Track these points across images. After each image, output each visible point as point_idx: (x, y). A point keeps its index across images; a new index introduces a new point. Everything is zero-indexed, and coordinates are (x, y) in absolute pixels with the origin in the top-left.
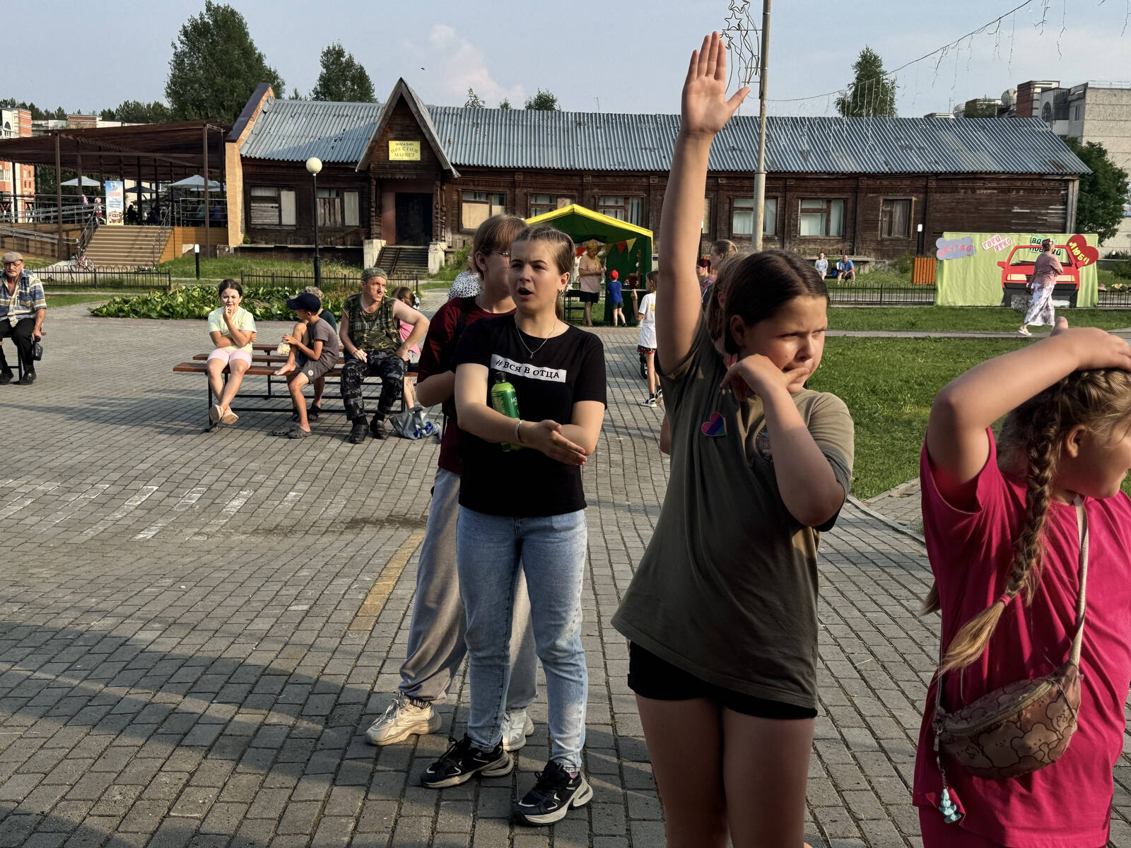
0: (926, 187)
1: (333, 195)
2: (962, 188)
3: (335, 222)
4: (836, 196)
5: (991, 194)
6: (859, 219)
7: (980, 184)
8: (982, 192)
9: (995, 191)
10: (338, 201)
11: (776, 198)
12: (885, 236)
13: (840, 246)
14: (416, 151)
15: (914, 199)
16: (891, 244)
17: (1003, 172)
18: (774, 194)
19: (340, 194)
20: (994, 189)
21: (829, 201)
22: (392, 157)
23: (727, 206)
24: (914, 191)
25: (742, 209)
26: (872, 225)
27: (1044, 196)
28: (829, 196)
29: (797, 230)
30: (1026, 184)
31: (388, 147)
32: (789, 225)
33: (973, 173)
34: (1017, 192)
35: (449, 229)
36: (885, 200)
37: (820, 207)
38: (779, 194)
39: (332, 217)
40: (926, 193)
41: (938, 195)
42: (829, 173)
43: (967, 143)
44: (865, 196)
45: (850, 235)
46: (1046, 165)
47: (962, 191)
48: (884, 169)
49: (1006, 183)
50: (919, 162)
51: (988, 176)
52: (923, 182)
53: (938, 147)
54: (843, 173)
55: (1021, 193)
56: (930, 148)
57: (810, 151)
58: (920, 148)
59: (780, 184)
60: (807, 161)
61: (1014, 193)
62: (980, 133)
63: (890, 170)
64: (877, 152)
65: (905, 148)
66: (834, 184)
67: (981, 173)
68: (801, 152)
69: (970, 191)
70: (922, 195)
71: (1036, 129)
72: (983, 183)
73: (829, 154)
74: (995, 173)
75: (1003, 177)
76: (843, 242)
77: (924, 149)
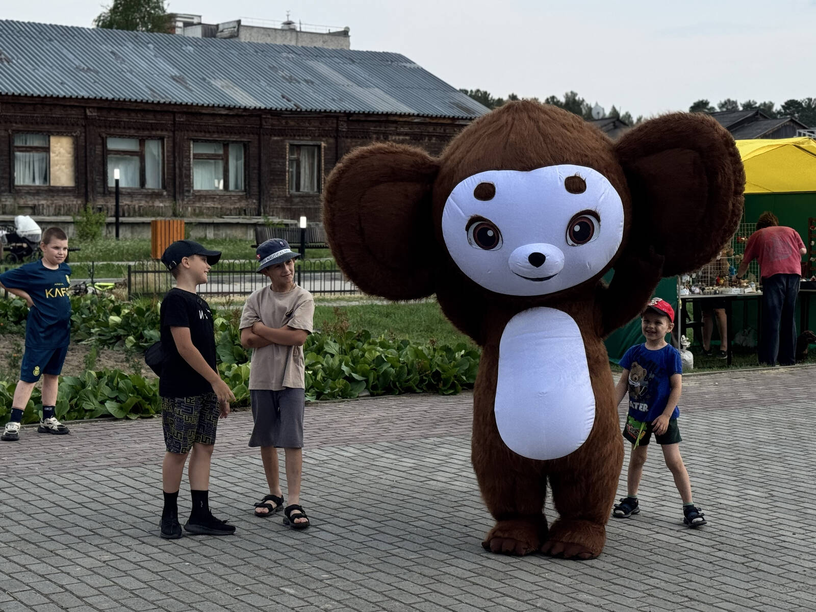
0: (337, 130)
2: (375, 133)
4: (234, 138)
5: (403, 141)
6: (265, 169)
7: (392, 128)
8: (394, 138)
9: (407, 138)
11: (161, 139)
12: (293, 192)
13: (243, 204)
15: (323, 144)
16: (301, 202)
17: (418, 115)
18: (159, 133)
20: (406, 134)
21: (226, 145)
23: (99, 148)
24: (324, 135)
25: (118, 152)
26: (278, 177)
28: (227, 137)
29: (190, 184)
30: (440, 130)
32: (181, 176)
33: (387, 115)
34: (430, 140)
36: (291, 145)
37: (213, 152)
38: (164, 133)
40: (336, 138)
41: (349, 140)
42: (229, 108)
43: (349, 77)
44: (270, 139)
45: (255, 189)
46: (452, 108)
47: (375, 136)
48: (290, 106)
49: (419, 129)
50: (321, 98)
51: (401, 119)
52: (333, 123)
53: (324, 80)
54: (245, 109)
55: (434, 140)
56: (317, 82)
57: (183, 78)
58: (307, 81)
59: (167, 120)
60: (191, 90)
61: (426, 140)
62: (353, 67)
63: (298, 108)
64: (263, 84)
65: (290, 80)
66: (234, 122)
67: (396, 115)
68: (174, 78)
69: (382, 136)
70: (332, 141)
71: (404, 64)
72: (397, 128)
73: (209, 83)
74: (409, 115)
75: (416, 120)
76: (247, 199)
77: (312, 83)
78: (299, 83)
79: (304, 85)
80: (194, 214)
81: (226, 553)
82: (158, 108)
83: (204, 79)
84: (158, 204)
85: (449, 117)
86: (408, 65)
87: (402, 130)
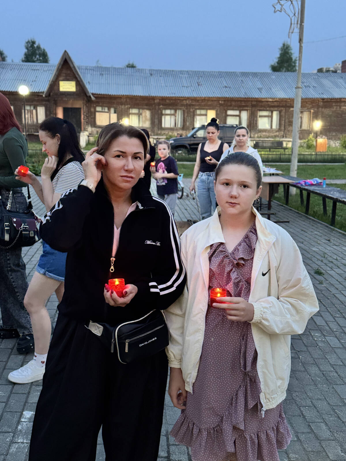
0: (318, 105)
1: (32, 108)
3: (33, 121)
4: (275, 109)
7: (343, 104)
8: (343, 108)
10: (34, 111)
14: (73, 86)
15: (312, 111)
18: (246, 108)
19: (35, 108)
21: (272, 111)
22: (61, 89)
23: (224, 115)
24: (313, 107)
25: (231, 115)
28: (272, 109)
29: (257, 126)
31: (59, 84)
32: (253, 123)
35: (90, 125)
37: (267, 114)
39: (32, 119)
41: (323, 109)
42: (272, 99)
43: (335, 84)
44: (289, 109)
47: (335, 107)
50: (314, 93)
52: (316, 103)
53: (322, 86)
54: (279, 99)
56: (318, 87)
57: (263, 88)
59: (249, 104)
60: (262, 93)
65: (307, 87)
66: (275, 104)
68: (258, 88)
69: (338, 107)
70: (316, 109)
76: (279, 132)
78: (310, 87)
80: (258, 137)
83: (271, 89)
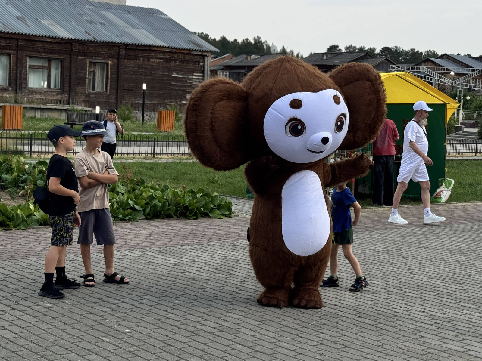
0: (119, 54)
2: (142, 57)
4: (55, 56)
5: (159, 63)
6: (73, 76)
7: (153, 54)
8: (153, 60)
9: (162, 61)
11: (9, 55)
12: (91, 91)
13: (59, 97)
15: (110, 63)
16: (95, 97)
17: (169, 47)
18: (8, 51)
20: (161, 59)
21: (49, 60)
24: (110, 56)
26: (82, 81)
27: (191, 66)
28: (51, 56)
29: (26, 84)
30: (181, 57)
32: (20, 79)
33: (150, 46)
34: (175, 62)
36: (90, 62)
37: (41, 64)
38: (11, 52)
40: (118, 59)
41: (126, 61)
42: (52, 38)
43: (127, 22)
44: (77, 58)
45: (67, 88)
46: (189, 44)
47: (142, 59)
48: (91, 38)
49: (169, 55)
50: (109, 34)
51: (158, 49)
52: (116, 50)
53: (111, 23)
54: (62, 39)
55: (177, 63)
56: (107, 24)
57: (24, 18)
58: (101, 23)
59: (13, 43)
60: (29, 26)
61: (173, 63)
62: (129, 16)
63: (95, 39)
64: (74, 24)
65: (91, 22)
66: (55, 47)
67: (155, 46)
68: (18, 18)
69: (146, 59)
70: (115, 60)
71: (161, 16)
72: (155, 54)
73: (40, 22)
74: (163, 47)
75: (167, 50)
76: (62, 94)
77: (104, 25)
78: (96, 24)
79: (99, 26)
80: (28, 102)
81: (65, 316)
82: (8, 36)
83: (37, 19)
84: (6, 95)
85: (187, 49)
86: (163, 16)
87: (159, 56)
